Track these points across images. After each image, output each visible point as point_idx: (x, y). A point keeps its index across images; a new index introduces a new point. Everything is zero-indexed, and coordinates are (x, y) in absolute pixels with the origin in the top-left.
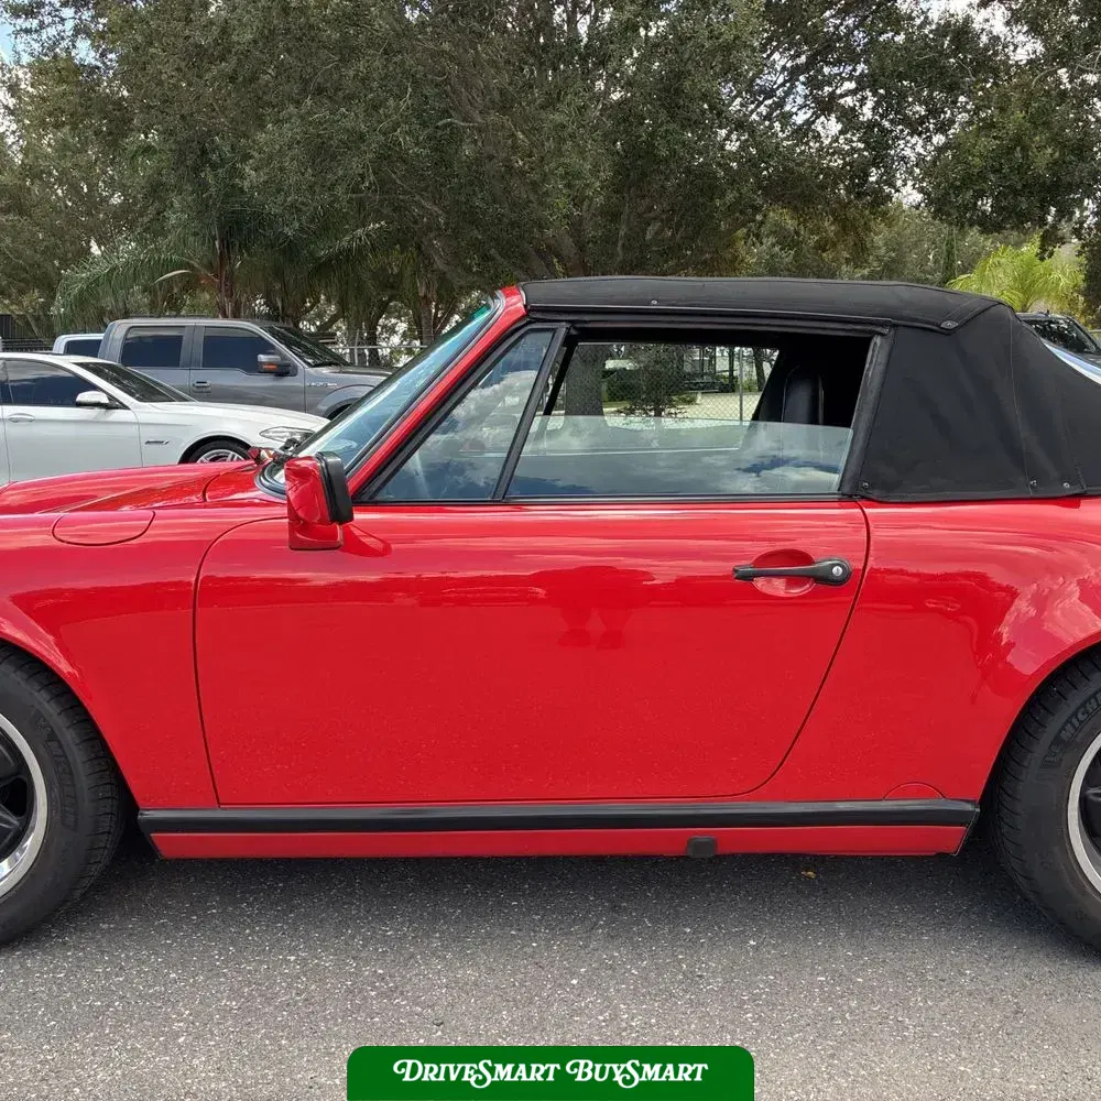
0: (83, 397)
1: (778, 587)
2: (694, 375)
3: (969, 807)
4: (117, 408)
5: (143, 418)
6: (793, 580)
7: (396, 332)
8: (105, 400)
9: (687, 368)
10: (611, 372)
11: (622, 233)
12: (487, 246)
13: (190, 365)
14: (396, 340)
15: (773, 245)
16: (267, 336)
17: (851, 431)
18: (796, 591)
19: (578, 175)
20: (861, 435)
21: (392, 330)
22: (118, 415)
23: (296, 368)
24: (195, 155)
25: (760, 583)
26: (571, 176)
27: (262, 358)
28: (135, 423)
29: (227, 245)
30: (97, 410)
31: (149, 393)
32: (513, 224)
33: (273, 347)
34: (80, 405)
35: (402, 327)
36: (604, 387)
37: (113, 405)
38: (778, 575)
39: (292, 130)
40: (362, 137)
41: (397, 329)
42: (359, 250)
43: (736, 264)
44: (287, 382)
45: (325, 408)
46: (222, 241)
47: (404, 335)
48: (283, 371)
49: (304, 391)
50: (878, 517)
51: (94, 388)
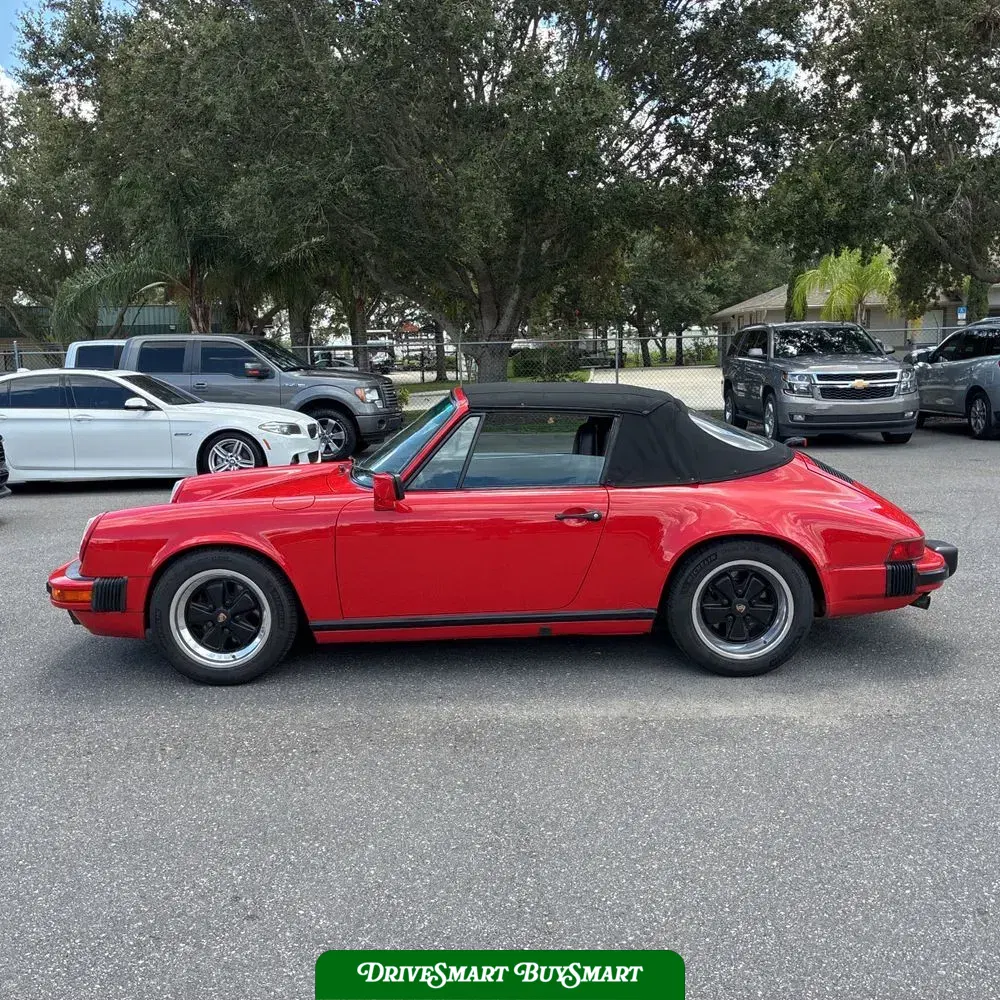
0: (130, 402)
1: (573, 523)
2: (586, 353)
3: (653, 611)
4: (153, 410)
5: (172, 417)
6: (580, 520)
7: (325, 317)
8: (145, 404)
9: (582, 347)
10: (516, 351)
11: (521, 253)
12: (413, 264)
13: (191, 371)
14: (325, 323)
15: (654, 242)
16: (251, 349)
17: (604, 458)
18: (580, 524)
19: (485, 216)
20: (609, 460)
21: (322, 315)
22: (153, 414)
23: (273, 372)
24: (179, 196)
25: (565, 521)
26: (481, 217)
27: (248, 365)
28: (166, 421)
29: (197, 259)
30: (138, 411)
31: (171, 396)
32: (434, 246)
33: (253, 355)
34: (127, 408)
35: (330, 312)
36: (510, 364)
37: (151, 407)
38: (573, 518)
39: (261, 183)
40: (315, 185)
41: (326, 313)
42: (304, 260)
43: (616, 269)
44: (266, 383)
45: (296, 403)
46: (193, 258)
47: (333, 319)
48: (264, 374)
49: (280, 390)
50: (613, 493)
51: (135, 395)
